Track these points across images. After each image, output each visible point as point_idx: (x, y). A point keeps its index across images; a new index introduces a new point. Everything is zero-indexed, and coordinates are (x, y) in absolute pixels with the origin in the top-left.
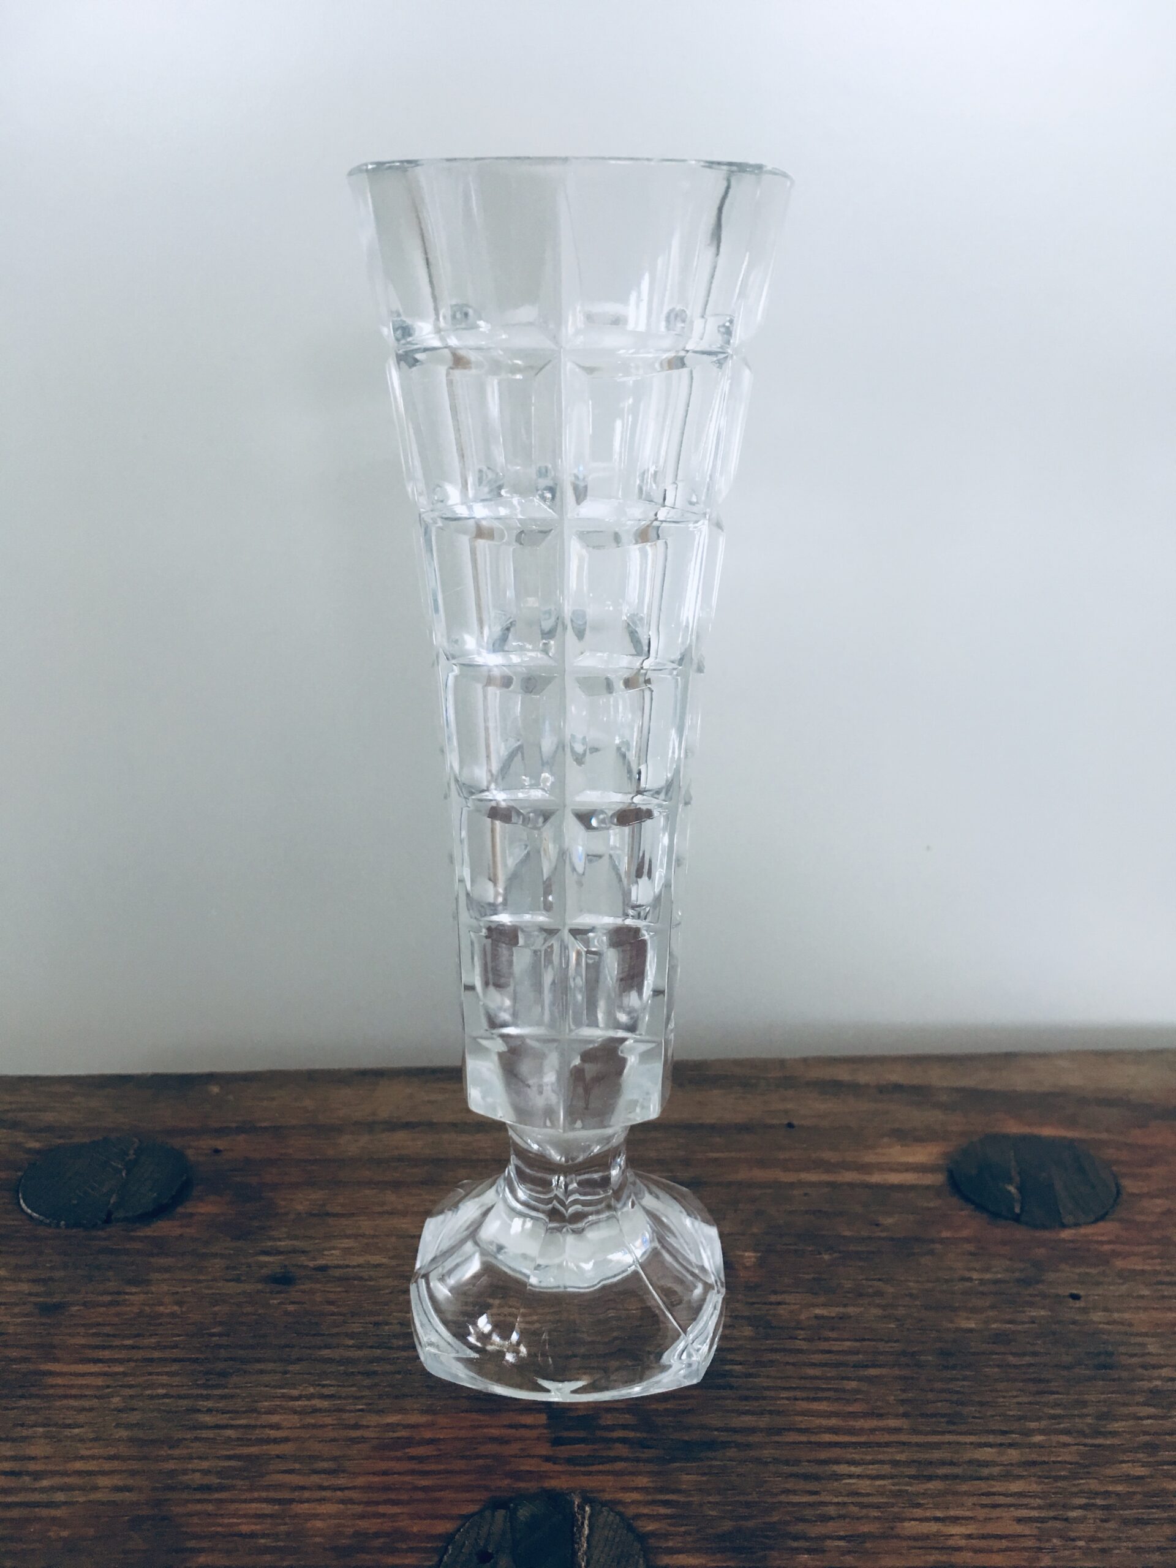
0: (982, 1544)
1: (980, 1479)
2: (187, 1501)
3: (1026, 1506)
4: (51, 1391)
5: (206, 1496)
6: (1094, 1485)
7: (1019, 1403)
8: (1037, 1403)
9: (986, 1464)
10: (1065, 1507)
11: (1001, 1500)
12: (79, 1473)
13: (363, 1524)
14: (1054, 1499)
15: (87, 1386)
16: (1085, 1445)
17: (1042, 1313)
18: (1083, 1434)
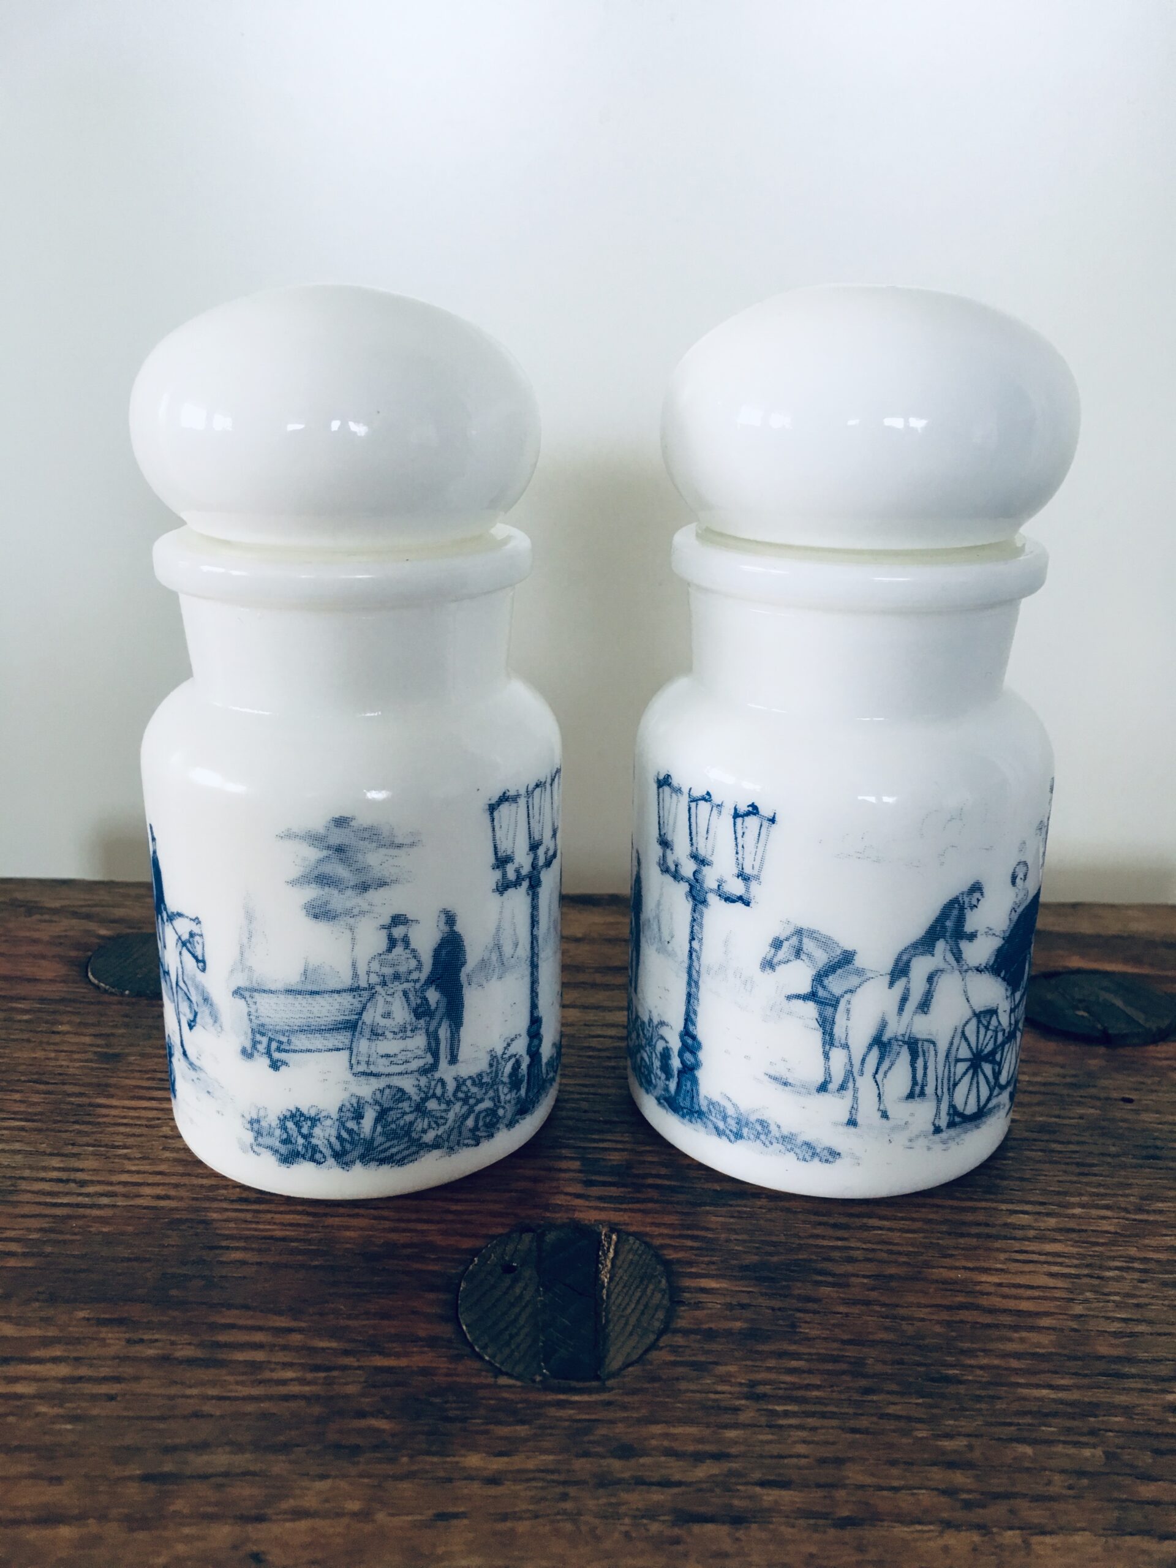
0: (1014, 1291)
1: (1015, 1239)
2: (226, 1210)
3: (1061, 1264)
4: (104, 1120)
5: (244, 1207)
6: (1133, 1251)
7: (1059, 1181)
8: (1080, 1183)
9: (1023, 1228)
10: (1101, 1267)
11: (1035, 1257)
12: (125, 1184)
13: (394, 1236)
14: (1089, 1261)
15: (139, 1118)
16: (1127, 1219)
17: (1092, 1111)
18: (1126, 1210)
